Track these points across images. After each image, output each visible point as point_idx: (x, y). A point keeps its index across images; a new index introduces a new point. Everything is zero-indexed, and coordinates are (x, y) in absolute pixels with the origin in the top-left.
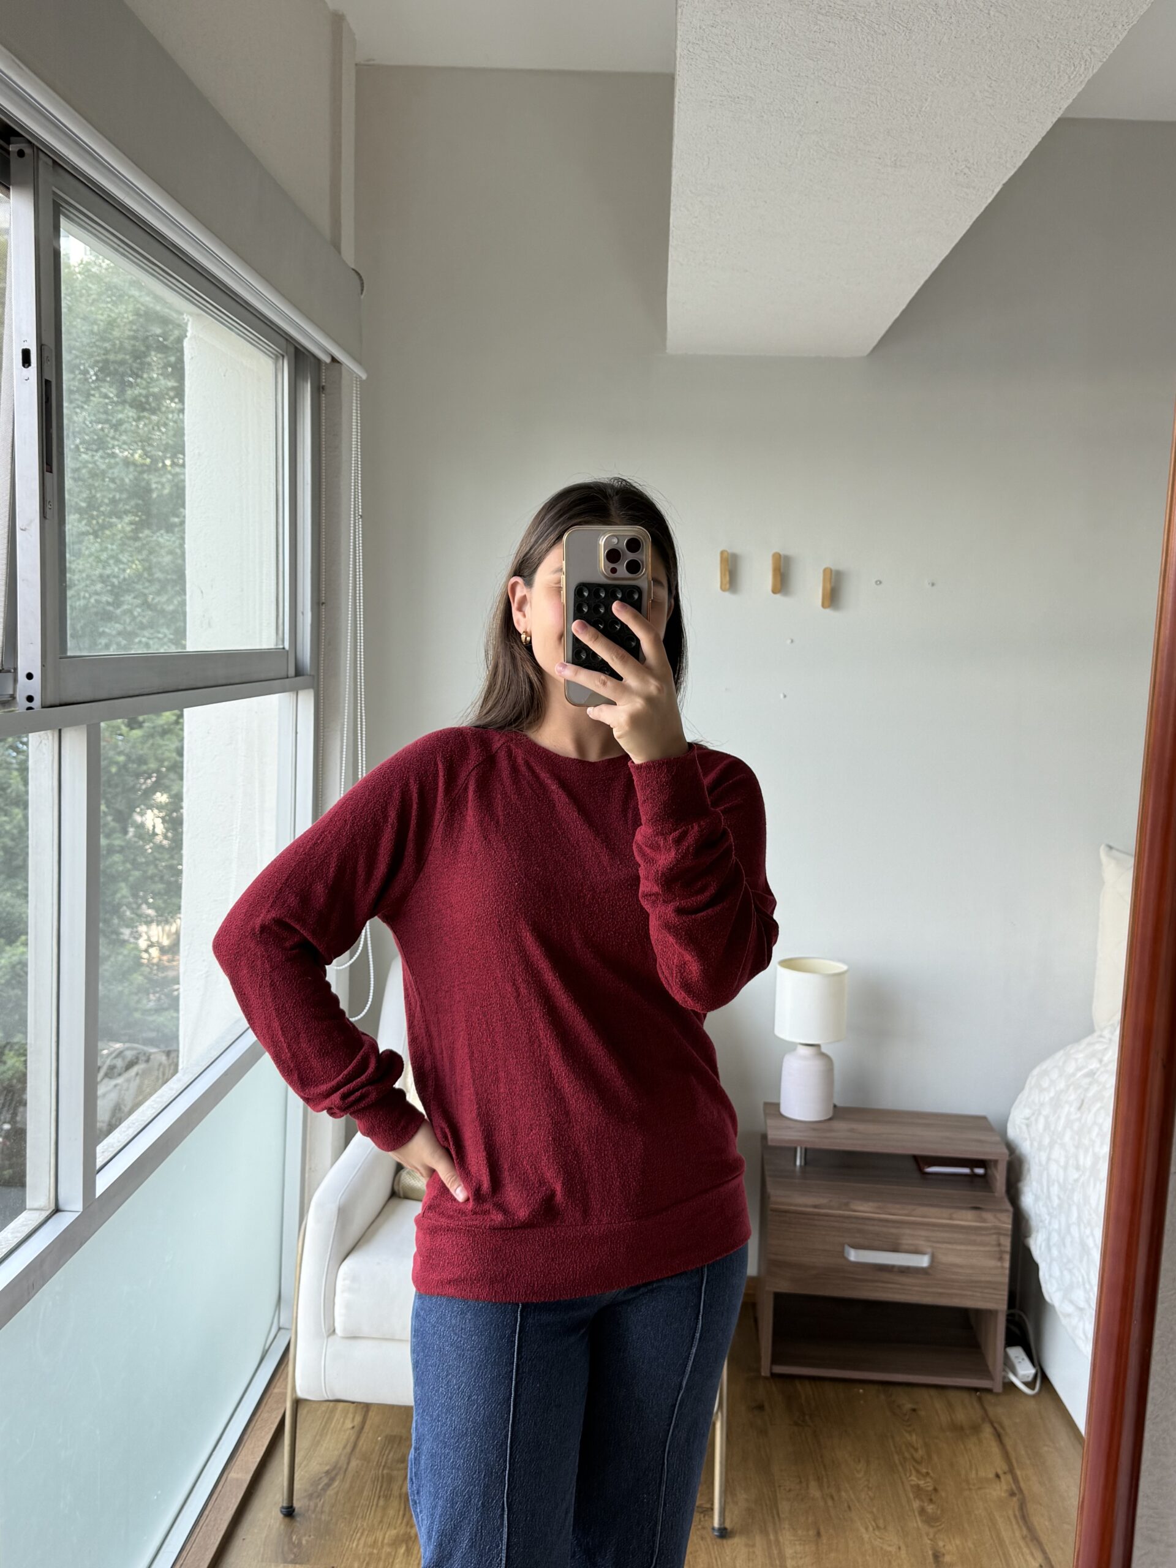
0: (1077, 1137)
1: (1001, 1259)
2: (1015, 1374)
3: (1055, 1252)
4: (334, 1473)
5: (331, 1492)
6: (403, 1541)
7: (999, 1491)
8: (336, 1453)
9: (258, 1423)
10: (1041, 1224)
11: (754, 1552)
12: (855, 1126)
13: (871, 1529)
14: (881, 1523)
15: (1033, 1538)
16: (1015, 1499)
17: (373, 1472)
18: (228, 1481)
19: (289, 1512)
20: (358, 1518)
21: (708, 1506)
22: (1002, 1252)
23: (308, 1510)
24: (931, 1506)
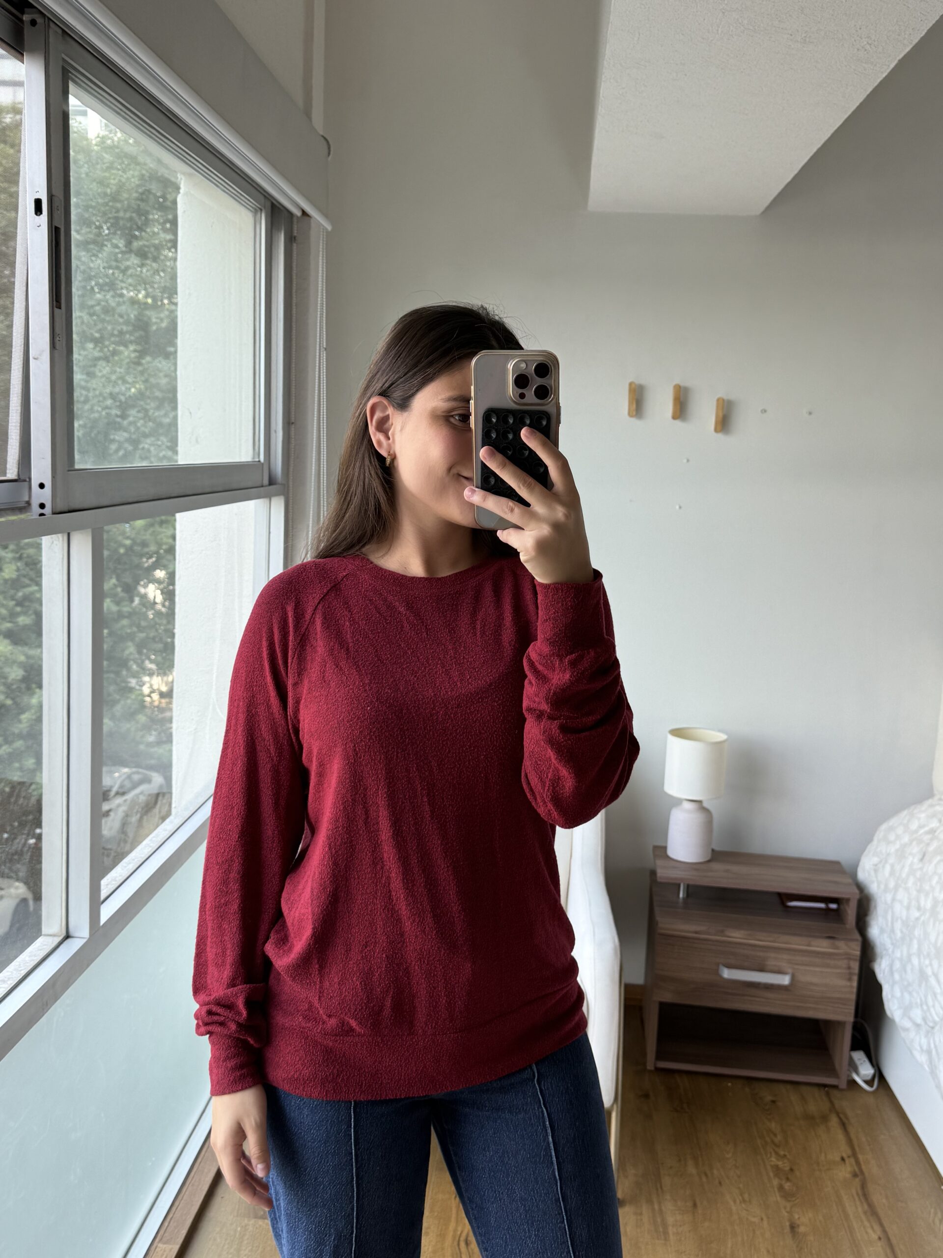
0: (919, 884)
1: (850, 979)
2: (857, 1073)
3: (897, 977)
7: (844, 1172)
10: (885, 952)
12: (729, 867)
13: (738, 1201)
14: (746, 1196)
15: (873, 1212)
16: (857, 1180)
22: (851, 974)
24: (788, 1184)
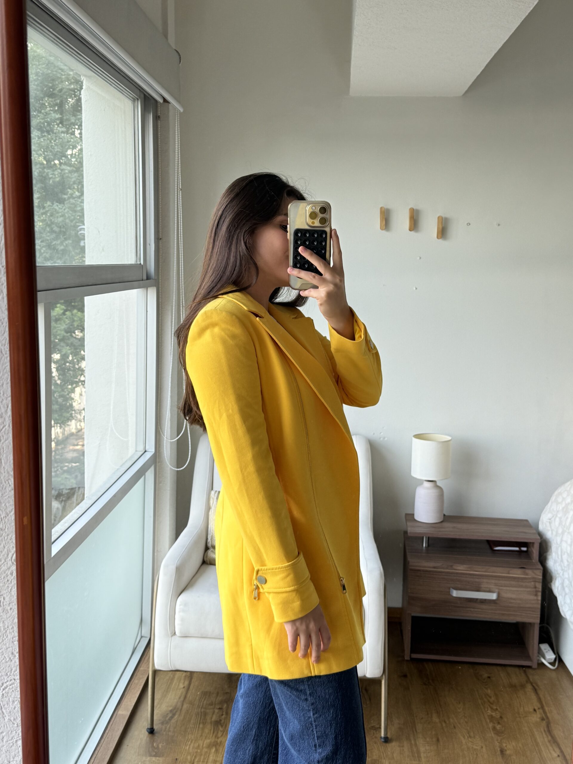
1: (536, 595)
2: (544, 658)
3: (566, 590)
4: (175, 710)
5: (173, 721)
6: (214, 745)
8: (175, 701)
9: (132, 685)
10: (557, 575)
11: (403, 750)
12: (455, 525)
13: (466, 737)
14: (472, 734)
15: (555, 742)
16: (544, 722)
17: (196, 710)
18: (118, 714)
19: (151, 731)
20: (189, 733)
21: (378, 726)
22: (537, 591)
23: (161, 730)
24: (499, 726)
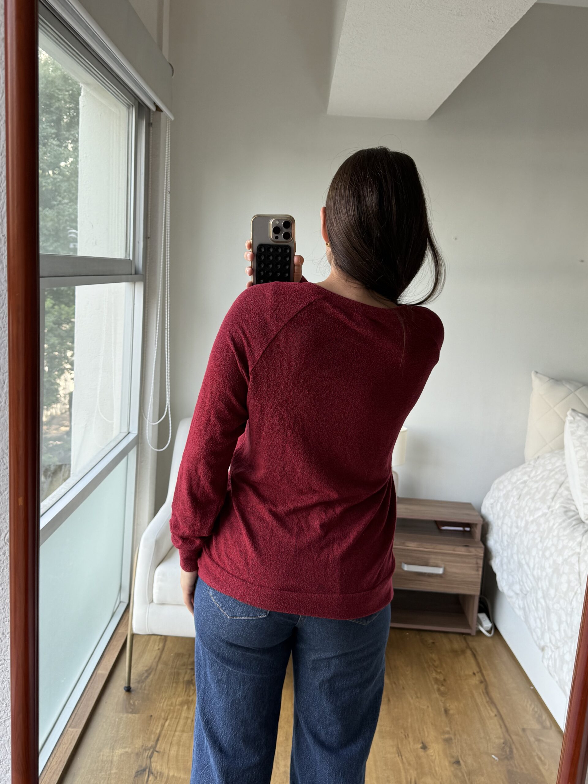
0: (517, 513)
1: (478, 570)
2: (482, 626)
4: (150, 670)
5: (149, 680)
6: (185, 703)
7: (475, 681)
8: (151, 661)
9: (111, 647)
10: (497, 554)
13: (414, 698)
14: (419, 695)
15: (492, 702)
17: (169, 671)
18: (97, 674)
19: (128, 689)
22: (478, 567)
23: (138, 688)
